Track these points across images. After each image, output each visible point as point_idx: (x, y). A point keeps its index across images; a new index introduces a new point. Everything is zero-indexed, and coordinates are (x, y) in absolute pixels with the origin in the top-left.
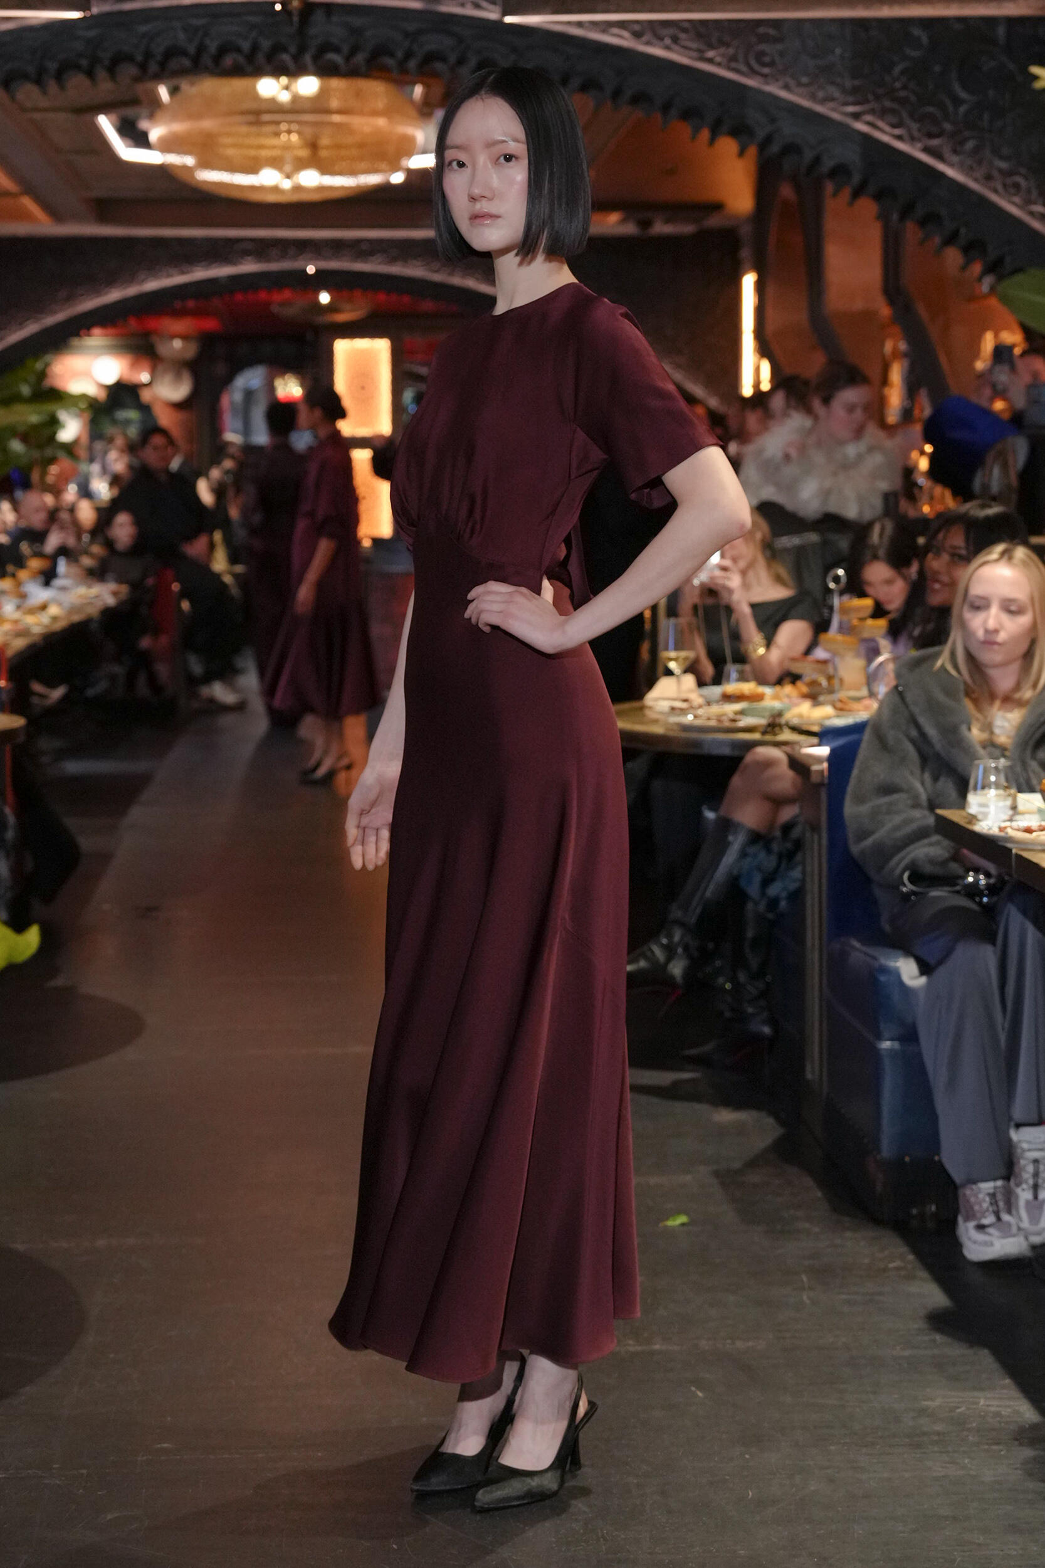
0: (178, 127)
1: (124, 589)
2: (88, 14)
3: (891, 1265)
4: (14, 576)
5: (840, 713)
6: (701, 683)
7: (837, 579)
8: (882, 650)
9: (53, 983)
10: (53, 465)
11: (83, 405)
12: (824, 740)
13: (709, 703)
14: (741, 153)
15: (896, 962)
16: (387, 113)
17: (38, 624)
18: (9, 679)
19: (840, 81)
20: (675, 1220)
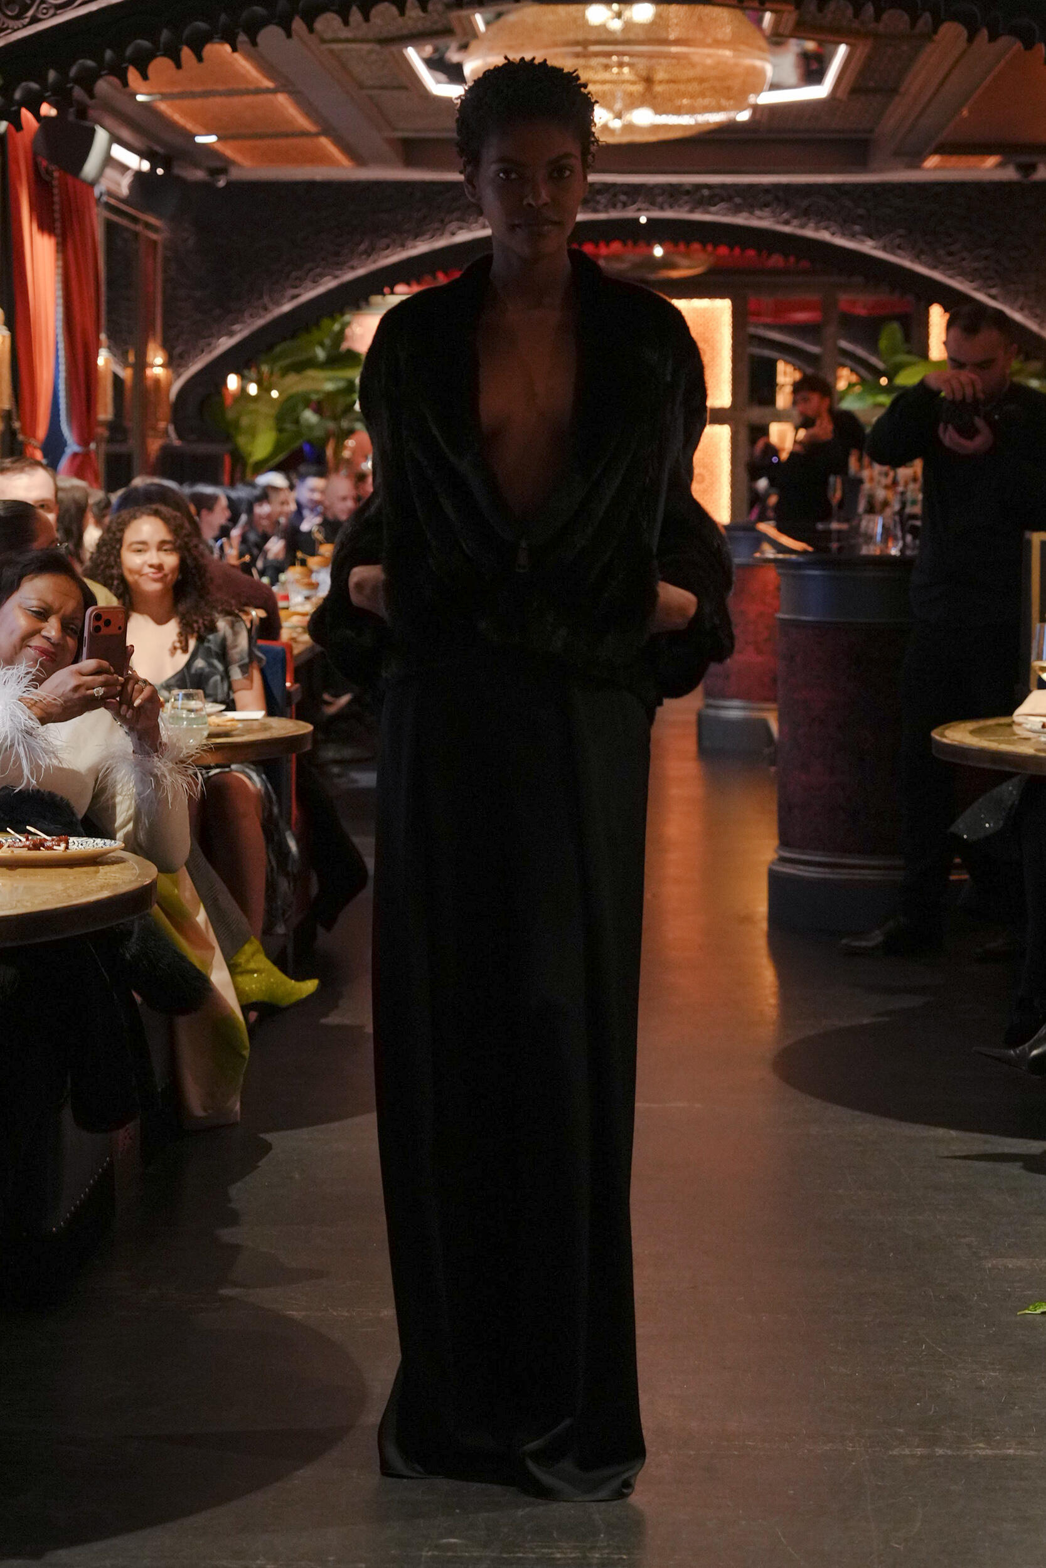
4: (303, 563)
10: (351, 439)
16: (732, 43)
18: (296, 680)
20: (1035, 1308)
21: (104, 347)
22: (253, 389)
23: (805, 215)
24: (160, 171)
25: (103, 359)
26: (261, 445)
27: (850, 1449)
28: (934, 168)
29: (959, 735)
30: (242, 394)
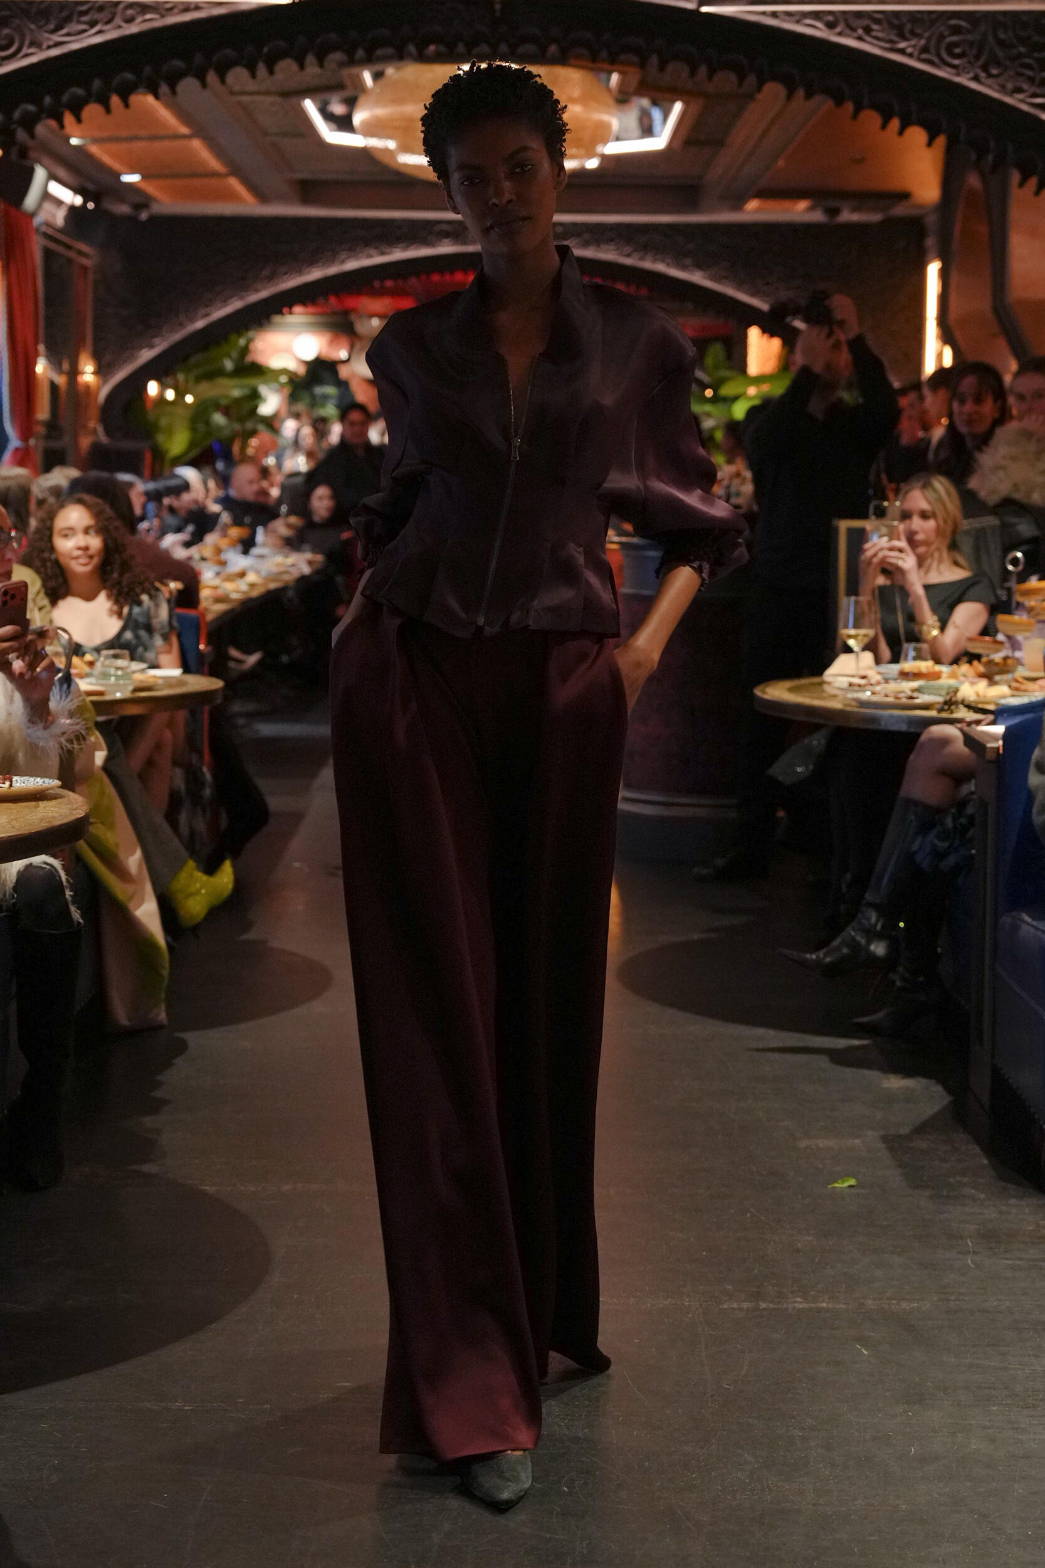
0: (381, 112)
1: (320, 558)
5: (1015, 692)
6: (878, 661)
7: (1015, 562)
9: (245, 937)
10: (253, 438)
11: (284, 379)
12: (1000, 718)
13: (887, 681)
14: (930, 144)
16: (583, 100)
17: (237, 590)
18: (209, 643)
19: (1030, 73)
20: (843, 1182)
21: (42, 356)
22: (170, 395)
23: (645, 249)
24: (91, 205)
25: (41, 367)
26: (178, 442)
27: (687, 1304)
28: (754, 210)
29: (778, 692)
30: (161, 398)
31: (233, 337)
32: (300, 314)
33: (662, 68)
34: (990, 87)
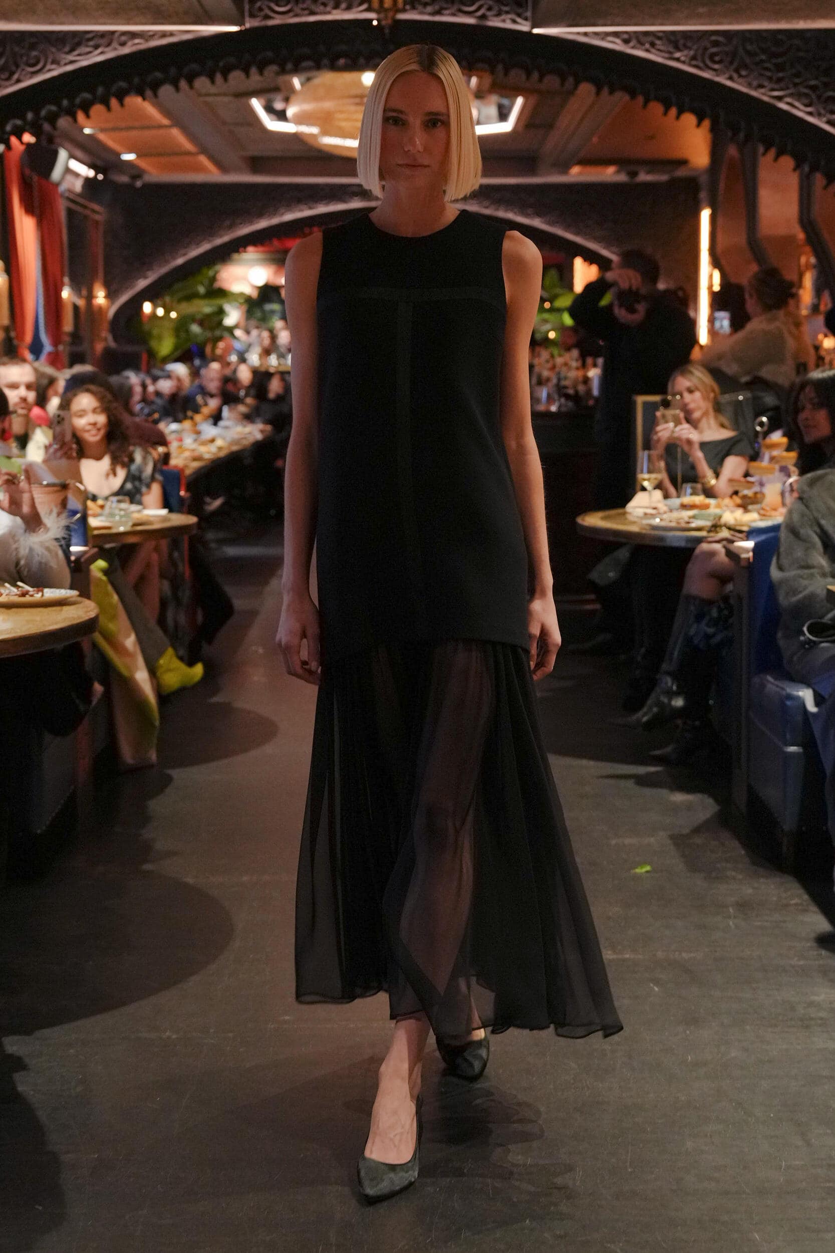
0: (308, 107)
1: (269, 428)
2: (243, 28)
3: (793, 902)
4: (192, 418)
5: (764, 518)
6: (666, 496)
7: (761, 424)
8: (792, 474)
9: (215, 699)
10: (220, 342)
11: (242, 301)
12: (751, 537)
13: (671, 511)
14: (699, 125)
15: (798, 691)
17: (209, 452)
18: (187, 490)
19: (769, 74)
20: (642, 868)
21: (67, 285)
22: (160, 312)
23: (500, 202)
24: (100, 177)
25: (66, 294)
26: (166, 346)
28: (576, 174)
29: (594, 520)
30: (154, 315)
31: (205, 271)
32: (251, 252)
33: (506, 73)
34: (740, 84)
